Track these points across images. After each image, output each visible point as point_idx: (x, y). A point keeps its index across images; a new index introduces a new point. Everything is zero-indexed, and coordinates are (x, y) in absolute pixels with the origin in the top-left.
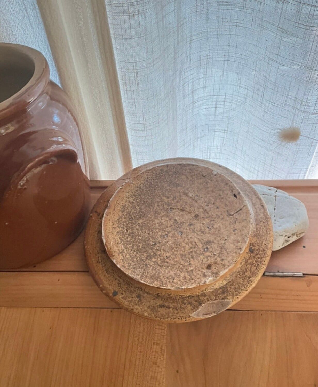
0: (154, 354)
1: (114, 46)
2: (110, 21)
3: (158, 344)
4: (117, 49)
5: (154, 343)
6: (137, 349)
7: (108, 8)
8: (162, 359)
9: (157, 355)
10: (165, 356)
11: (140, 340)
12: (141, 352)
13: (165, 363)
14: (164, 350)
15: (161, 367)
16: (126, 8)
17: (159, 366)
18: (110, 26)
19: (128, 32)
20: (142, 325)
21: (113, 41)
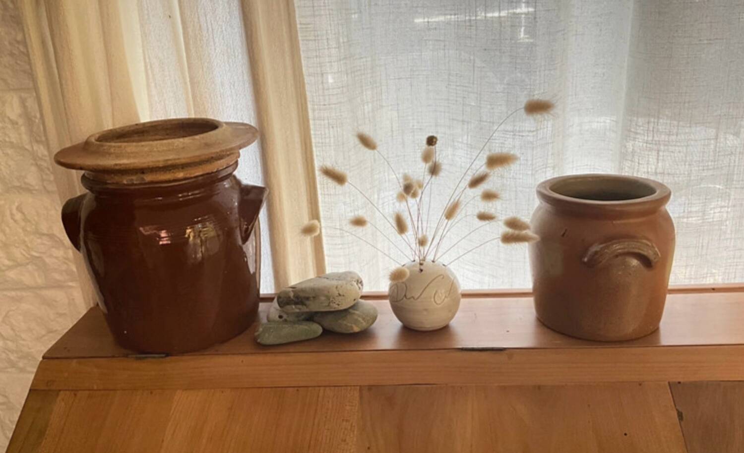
0: (343, 430)
1: (315, 154)
2: (312, 132)
3: (347, 421)
4: (317, 156)
5: (343, 420)
6: (325, 425)
7: (311, 122)
8: (352, 436)
9: (346, 432)
10: (355, 432)
11: (328, 417)
12: (328, 429)
13: (355, 439)
14: (354, 426)
15: (350, 444)
16: (326, 122)
17: (348, 444)
18: (313, 136)
19: (327, 141)
20: (330, 402)
21: (314, 149)
